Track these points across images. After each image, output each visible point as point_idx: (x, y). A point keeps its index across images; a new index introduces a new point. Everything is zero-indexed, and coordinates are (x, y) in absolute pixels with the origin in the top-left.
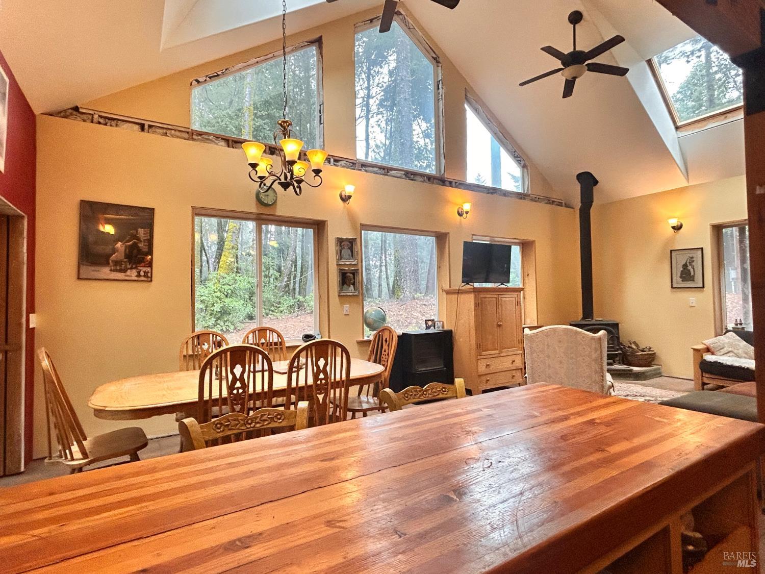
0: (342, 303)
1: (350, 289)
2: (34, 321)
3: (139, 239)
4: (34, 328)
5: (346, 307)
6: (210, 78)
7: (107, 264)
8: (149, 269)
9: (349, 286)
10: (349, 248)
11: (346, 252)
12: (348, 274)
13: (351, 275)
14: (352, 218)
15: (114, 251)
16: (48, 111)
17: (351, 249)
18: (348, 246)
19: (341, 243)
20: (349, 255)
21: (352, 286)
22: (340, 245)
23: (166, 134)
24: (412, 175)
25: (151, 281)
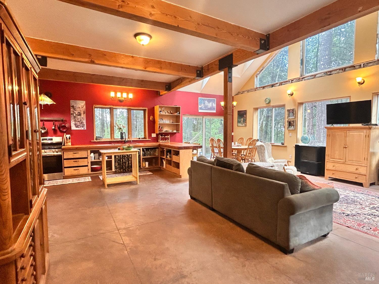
0: (289, 133)
1: (292, 127)
2: (233, 134)
3: (244, 117)
4: (233, 135)
5: (290, 134)
6: (260, 71)
7: (240, 123)
8: (246, 124)
9: (292, 126)
10: (292, 113)
11: (291, 114)
12: (291, 122)
13: (293, 122)
14: (294, 101)
15: (241, 120)
16: (235, 95)
17: (293, 113)
18: (292, 112)
19: (289, 111)
20: (292, 115)
21: (293, 126)
22: (289, 112)
23: (251, 92)
24: (329, 72)
25: (246, 126)
